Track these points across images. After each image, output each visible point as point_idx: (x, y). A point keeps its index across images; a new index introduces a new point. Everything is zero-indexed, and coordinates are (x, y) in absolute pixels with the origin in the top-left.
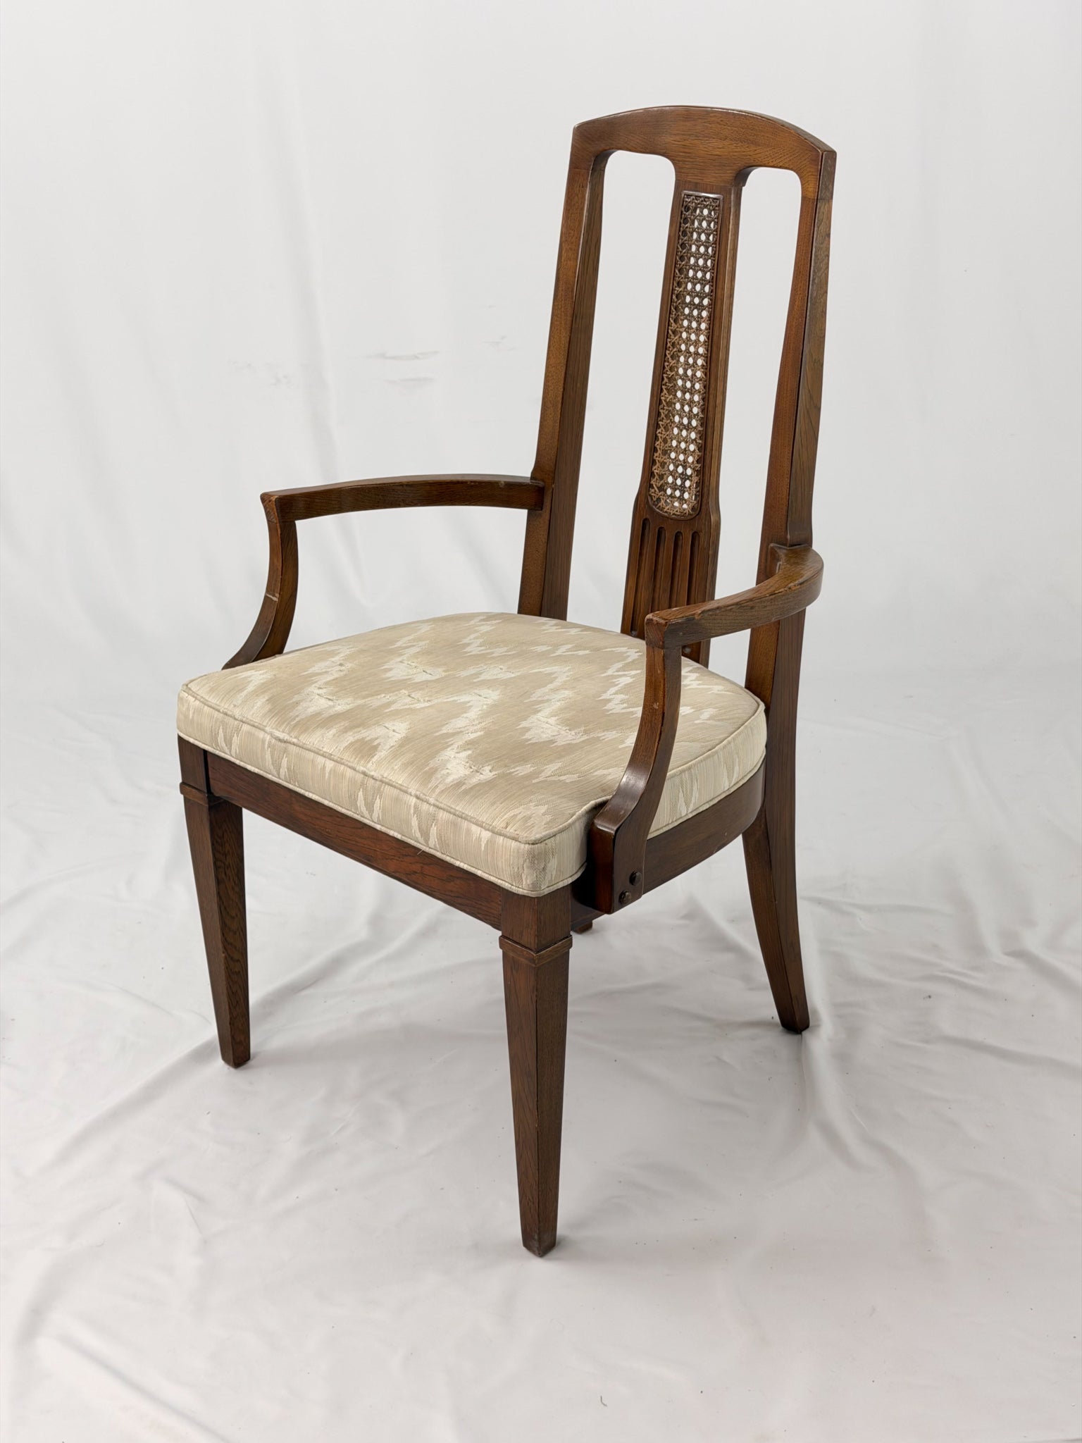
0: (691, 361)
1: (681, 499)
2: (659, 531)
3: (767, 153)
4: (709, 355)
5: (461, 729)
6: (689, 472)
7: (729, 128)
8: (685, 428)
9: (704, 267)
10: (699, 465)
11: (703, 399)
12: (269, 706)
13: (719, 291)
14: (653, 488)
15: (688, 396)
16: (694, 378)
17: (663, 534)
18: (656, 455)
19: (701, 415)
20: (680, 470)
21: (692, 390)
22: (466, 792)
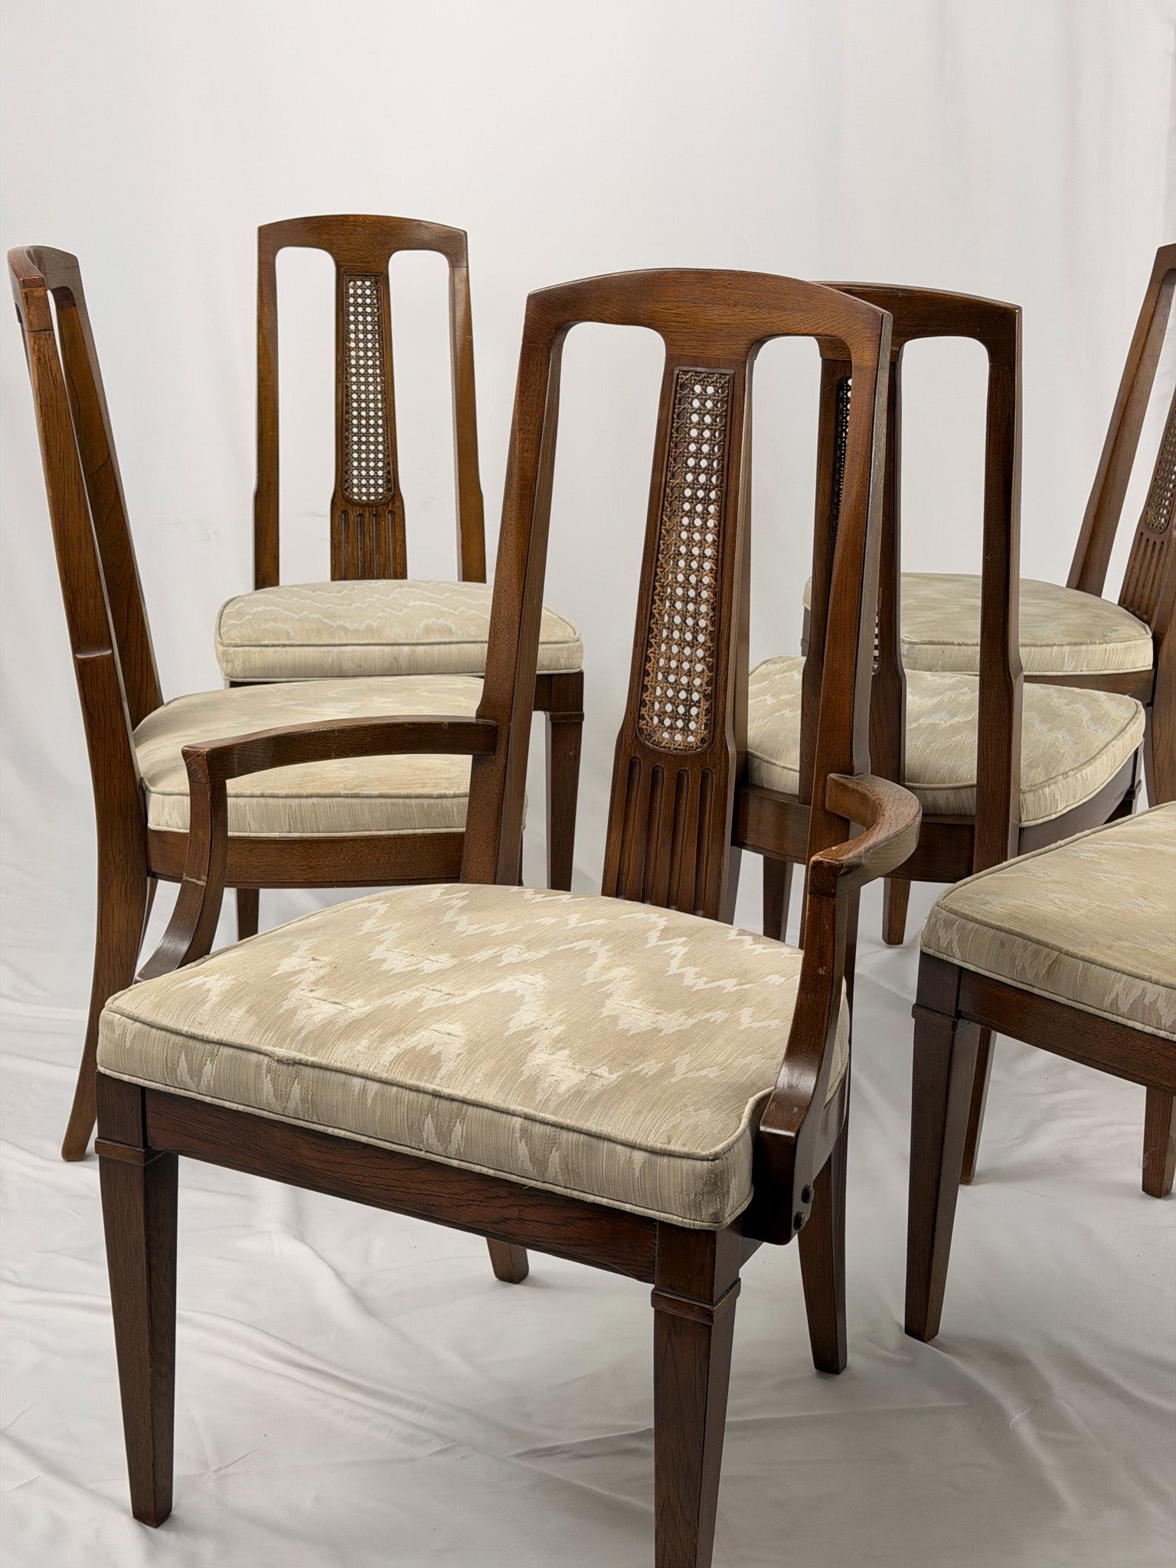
0: (694, 565)
1: (685, 730)
2: (653, 770)
3: (798, 319)
4: (720, 556)
5: (534, 1025)
6: (696, 697)
7: (741, 292)
8: (688, 645)
9: (710, 454)
10: (710, 688)
11: (713, 609)
12: (253, 1020)
13: (732, 481)
14: (644, 718)
15: (691, 607)
16: (700, 584)
17: (660, 774)
18: (647, 679)
19: (710, 629)
20: (683, 695)
21: (697, 599)
22: (593, 1103)
